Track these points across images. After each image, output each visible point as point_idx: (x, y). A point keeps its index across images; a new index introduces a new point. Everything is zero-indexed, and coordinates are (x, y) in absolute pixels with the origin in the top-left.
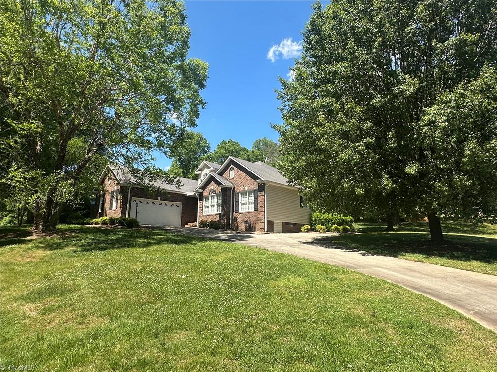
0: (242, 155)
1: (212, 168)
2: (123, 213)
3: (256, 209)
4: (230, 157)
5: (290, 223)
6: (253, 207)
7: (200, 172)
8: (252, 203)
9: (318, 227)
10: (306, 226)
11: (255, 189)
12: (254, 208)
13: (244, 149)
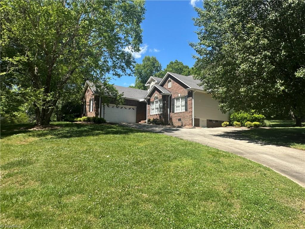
0: (184, 71)
1: (156, 81)
2: (97, 114)
3: (186, 110)
4: (168, 72)
5: (213, 120)
6: (184, 108)
7: (149, 84)
8: (183, 106)
9: (235, 123)
10: (225, 123)
11: (185, 95)
12: (185, 110)
13: (187, 67)
